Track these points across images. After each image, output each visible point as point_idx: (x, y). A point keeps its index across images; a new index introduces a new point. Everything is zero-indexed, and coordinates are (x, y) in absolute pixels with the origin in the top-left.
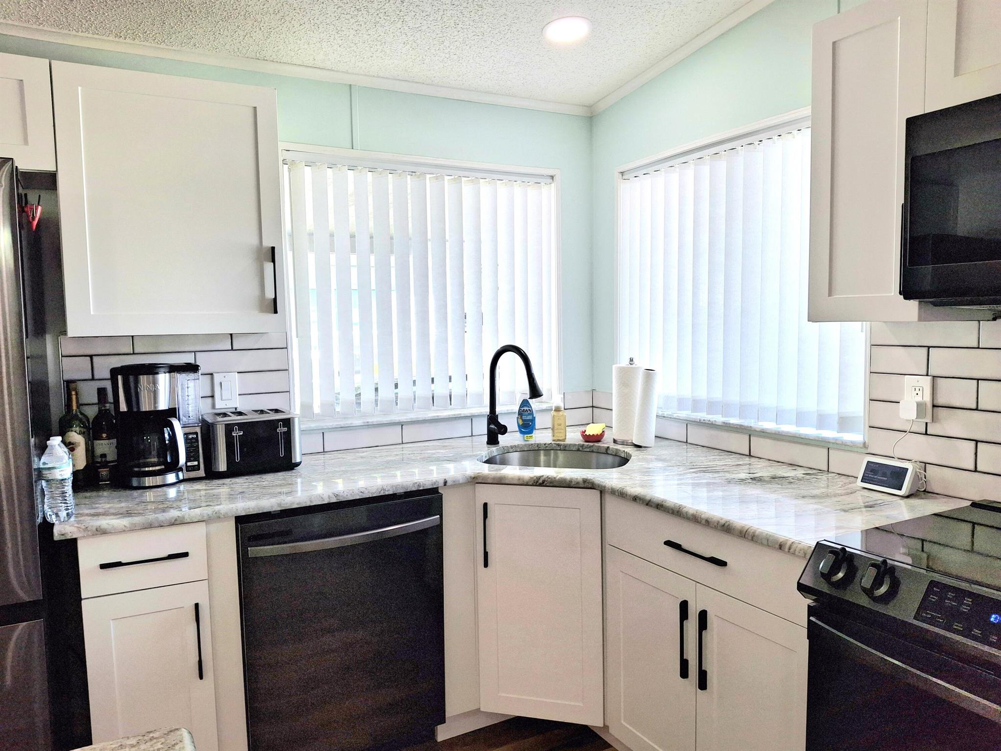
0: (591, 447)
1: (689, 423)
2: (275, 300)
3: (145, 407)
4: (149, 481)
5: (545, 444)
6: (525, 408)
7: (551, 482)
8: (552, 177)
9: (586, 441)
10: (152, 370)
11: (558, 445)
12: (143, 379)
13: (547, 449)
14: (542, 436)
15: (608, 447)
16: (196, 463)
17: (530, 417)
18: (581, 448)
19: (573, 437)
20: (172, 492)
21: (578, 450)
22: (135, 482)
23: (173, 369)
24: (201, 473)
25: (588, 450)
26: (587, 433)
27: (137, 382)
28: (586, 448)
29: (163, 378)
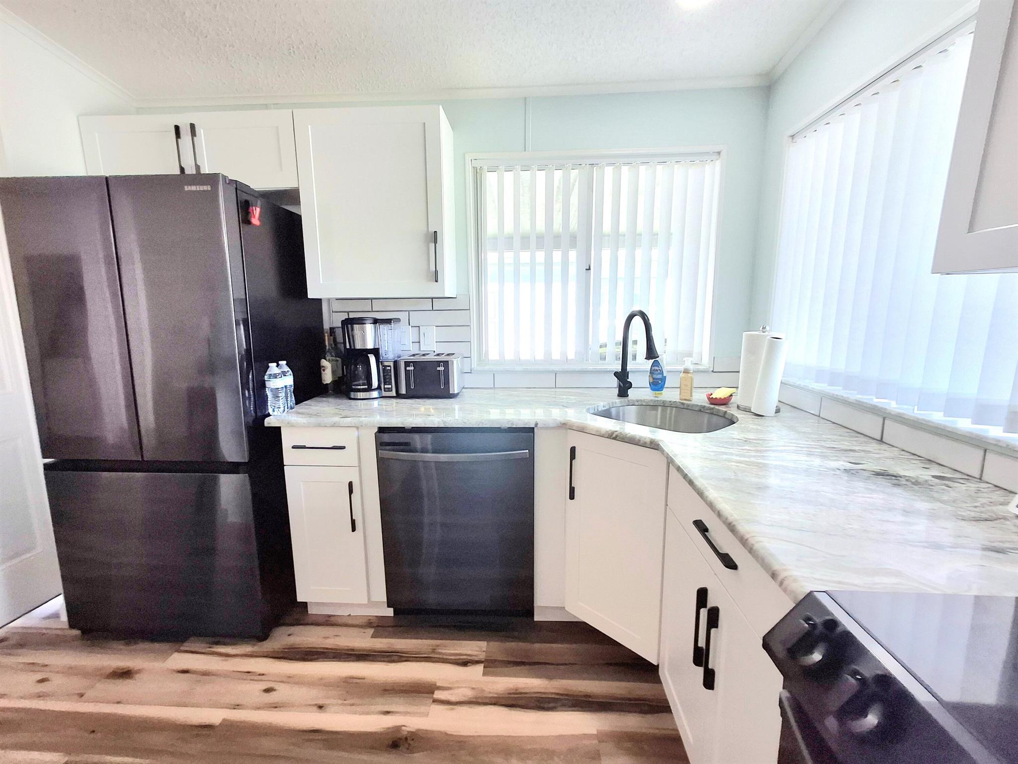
0: (713, 409)
1: (824, 397)
2: (436, 272)
3: (358, 346)
4: (361, 395)
5: (670, 402)
6: (656, 368)
7: (623, 438)
8: (719, 153)
9: (712, 404)
10: (361, 321)
11: (683, 404)
12: (356, 327)
13: (672, 406)
14: (670, 394)
15: (726, 411)
16: (390, 386)
17: (660, 376)
18: (702, 409)
19: (699, 398)
20: (376, 403)
21: (700, 411)
22: (352, 395)
23: (376, 321)
24: (394, 393)
25: (708, 411)
26: (714, 396)
27: (352, 329)
28: (707, 409)
29: (369, 328)
